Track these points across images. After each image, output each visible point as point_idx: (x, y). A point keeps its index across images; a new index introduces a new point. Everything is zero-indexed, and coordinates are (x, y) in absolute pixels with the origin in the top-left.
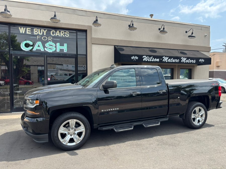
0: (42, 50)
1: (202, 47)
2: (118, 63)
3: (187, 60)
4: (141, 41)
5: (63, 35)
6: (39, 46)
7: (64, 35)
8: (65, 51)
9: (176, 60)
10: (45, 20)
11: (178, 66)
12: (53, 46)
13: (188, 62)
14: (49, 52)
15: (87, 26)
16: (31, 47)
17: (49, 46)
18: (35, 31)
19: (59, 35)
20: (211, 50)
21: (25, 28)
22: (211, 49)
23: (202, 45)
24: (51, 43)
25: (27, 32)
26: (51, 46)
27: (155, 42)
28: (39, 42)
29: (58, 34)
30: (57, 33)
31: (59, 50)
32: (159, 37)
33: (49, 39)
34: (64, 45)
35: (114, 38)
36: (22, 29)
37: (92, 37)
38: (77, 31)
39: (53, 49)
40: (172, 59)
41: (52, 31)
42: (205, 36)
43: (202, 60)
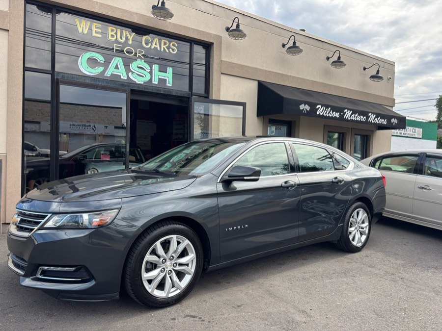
0: (124, 77)
2: (262, 117)
3: (376, 119)
4: (300, 77)
5: (166, 49)
6: (117, 67)
7: (169, 48)
8: (169, 84)
9: (362, 117)
10: (135, 11)
11: (351, 129)
12: (145, 70)
13: (378, 123)
14: (137, 82)
15: (214, 34)
16: (101, 69)
17: (138, 69)
18: (111, 33)
19: (158, 46)
21: (89, 23)
23: (383, 95)
24: (141, 63)
25: (94, 32)
26: (141, 70)
27: (321, 81)
28: (118, 59)
29: (156, 44)
30: (154, 43)
31: (157, 81)
32: (327, 73)
33: (138, 55)
34: (168, 70)
35: (258, 67)
36: (82, 24)
37: (222, 59)
38: (193, 43)
39: (144, 76)
40: (356, 115)
41: (145, 37)
42: (388, 78)
43: (394, 121)
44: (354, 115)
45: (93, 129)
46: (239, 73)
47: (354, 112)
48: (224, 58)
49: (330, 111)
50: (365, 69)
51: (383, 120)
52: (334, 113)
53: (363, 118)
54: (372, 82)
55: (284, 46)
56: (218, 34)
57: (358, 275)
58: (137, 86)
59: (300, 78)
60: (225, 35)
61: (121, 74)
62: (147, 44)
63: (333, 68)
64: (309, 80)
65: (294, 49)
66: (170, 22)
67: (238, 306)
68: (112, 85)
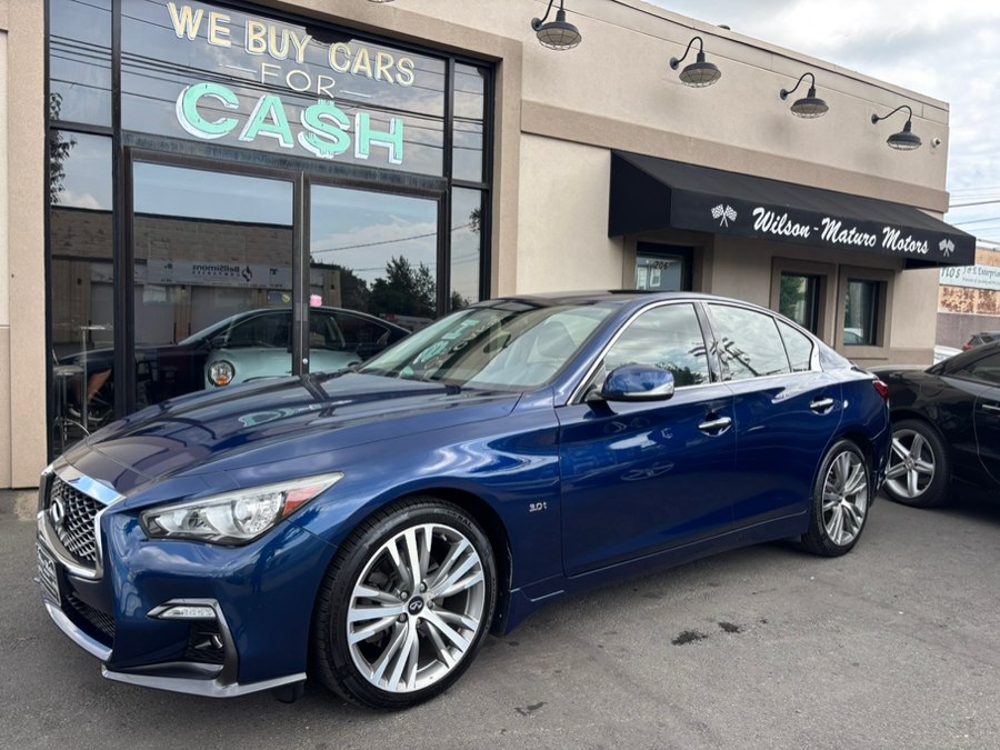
0: (286, 143)
1: (923, 188)
2: (622, 237)
3: (902, 241)
4: (713, 139)
5: (387, 74)
6: (269, 119)
7: (394, 70)
8: (396, 160)
9: (866, 236)
11: (840, 266)
12: (338, 127)
13: (906, 250)
14: (319, 155)
15: (504, 38)
17: (318, 124)
18: (252, 37)
19: (368, 69)
20: (950, 209)
21: (200, 13)
22: (951, 203)
23: (919, 183)
24: (327, 109)
25: (213, 34)
26: (327, 127)
27: (765, 149)
28: (271, 98)
29: (363, 63)
30: (359, 60)
31: (367, 151)
32: (779, 130)
33: (319, 88)
34: (392, 124)
35: (612, 116)
36: (184, 15)
37: (524, 98)
38: (452, 61)
39: (335, 140)
40: (852, 232)
41: (335, 47)
42: (931, 142)
43: (947, 246)
44: (845, 232)
45: (245, 276)
46: (565, 130)
47: (847, 226)
48: (528, 96)
49: (786, 223)
50: (875, 119)
51: (919, 244)
52: (797, 226)
53: (869, 240)
54: (891, 151)
55: (674, 64)
56: (513, 37)
57: (848, 629)
58: (318, 163)
59: (714, 143)
60: (531, 39)
61: (279, 136)
62: (340, 63)
63: (796, 118)
64: (737, 148)
65: (699, 71)
66: (395, 9)
67: (532, 708)
68: (257, 162)
